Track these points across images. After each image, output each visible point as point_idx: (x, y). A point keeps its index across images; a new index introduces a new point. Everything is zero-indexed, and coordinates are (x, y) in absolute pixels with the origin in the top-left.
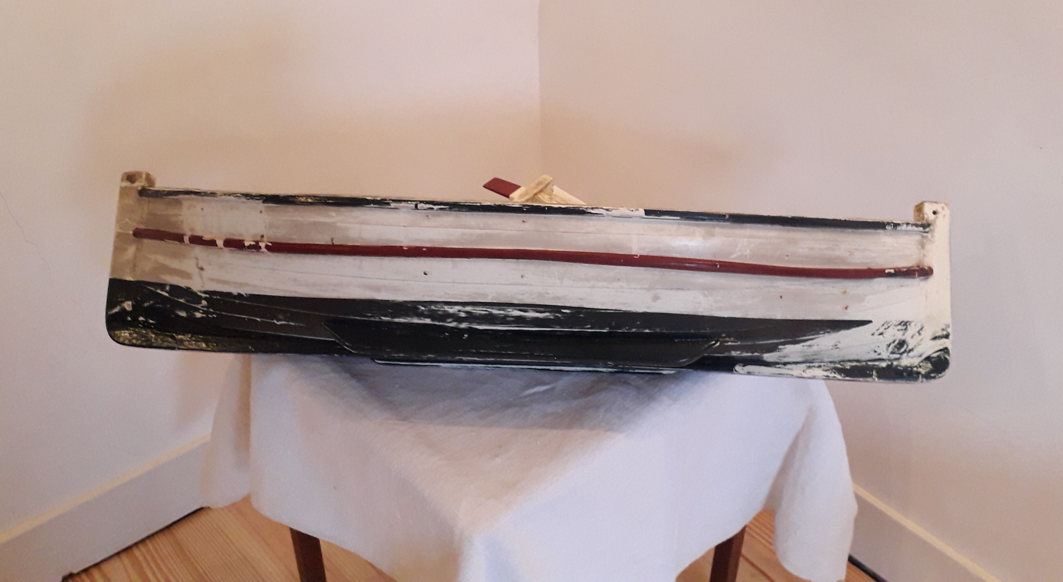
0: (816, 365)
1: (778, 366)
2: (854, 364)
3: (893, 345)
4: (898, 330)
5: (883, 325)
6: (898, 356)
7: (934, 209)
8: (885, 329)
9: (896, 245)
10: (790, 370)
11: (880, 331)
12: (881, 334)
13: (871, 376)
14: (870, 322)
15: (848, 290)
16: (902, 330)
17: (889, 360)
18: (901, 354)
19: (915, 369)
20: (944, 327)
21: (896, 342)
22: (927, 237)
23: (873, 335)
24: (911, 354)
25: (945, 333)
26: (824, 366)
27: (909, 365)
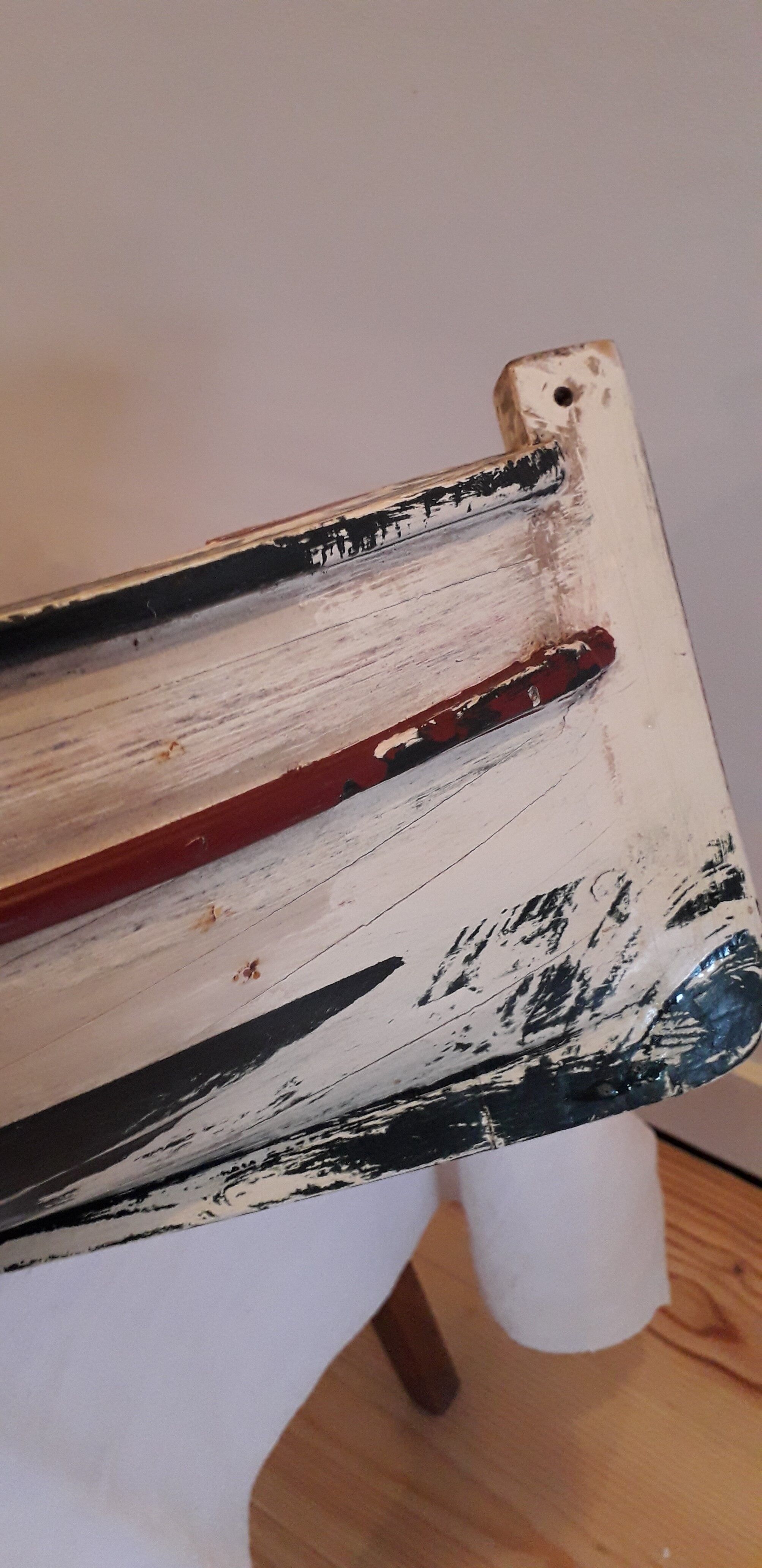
0: (260, 1157)
1: (114, 1209)
2: (402, 1107)
3: (522, 1001)
4: (526, 941)
5: (454, 949)
6: (559, 1029)
7: (559, 382)
8: (469, 959)
9: (401, 611)
10: (162, 1210)
11: (450, 976)
12: (460, 982)
13: (474, 1137)
14: (394, 963)
15: (220, 904)
16: (541, 933)
17: (533, 1052)
18: (574, 1012)
19: (638, 1056)
20: (711, 854)
21: (533, 988)
22: (556, 507)
23: (424, 1001)
24: (609, 1005)
25: (720, 877)
26: (289, 1151)
27: (610, 1049)
